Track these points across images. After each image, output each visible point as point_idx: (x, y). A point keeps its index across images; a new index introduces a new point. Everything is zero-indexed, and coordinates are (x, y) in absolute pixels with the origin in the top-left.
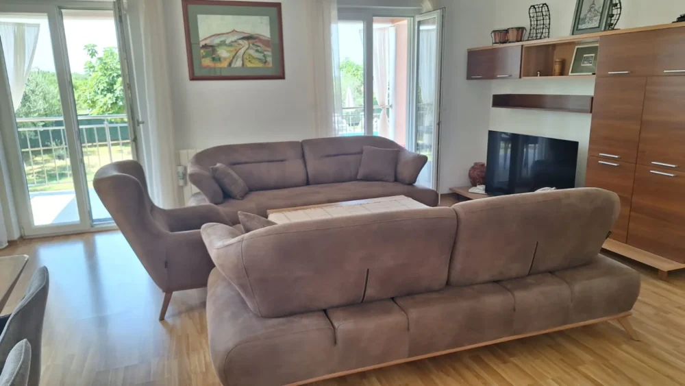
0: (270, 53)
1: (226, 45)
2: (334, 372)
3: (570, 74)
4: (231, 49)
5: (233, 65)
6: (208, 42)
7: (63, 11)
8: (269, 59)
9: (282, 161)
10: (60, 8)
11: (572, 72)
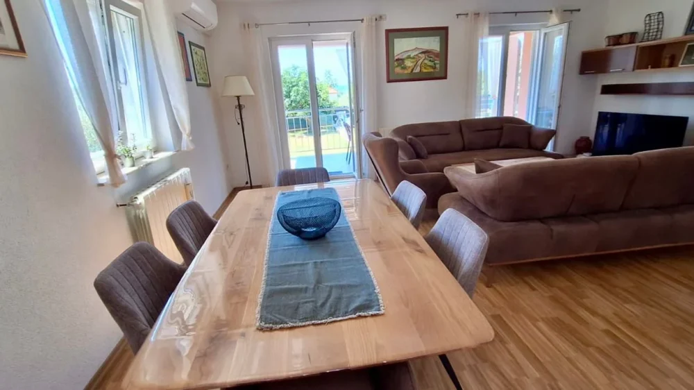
0: (438, 62)
1: (410, 58)
2: (547, 256)
3: (680, 66)
4: (414, 60)
5: (414, 72)
6: (399, 57)
7: (314, 42)
8: (438, 66)
9: (447, 134)
10: (312, 40)
11: (682, 64)
